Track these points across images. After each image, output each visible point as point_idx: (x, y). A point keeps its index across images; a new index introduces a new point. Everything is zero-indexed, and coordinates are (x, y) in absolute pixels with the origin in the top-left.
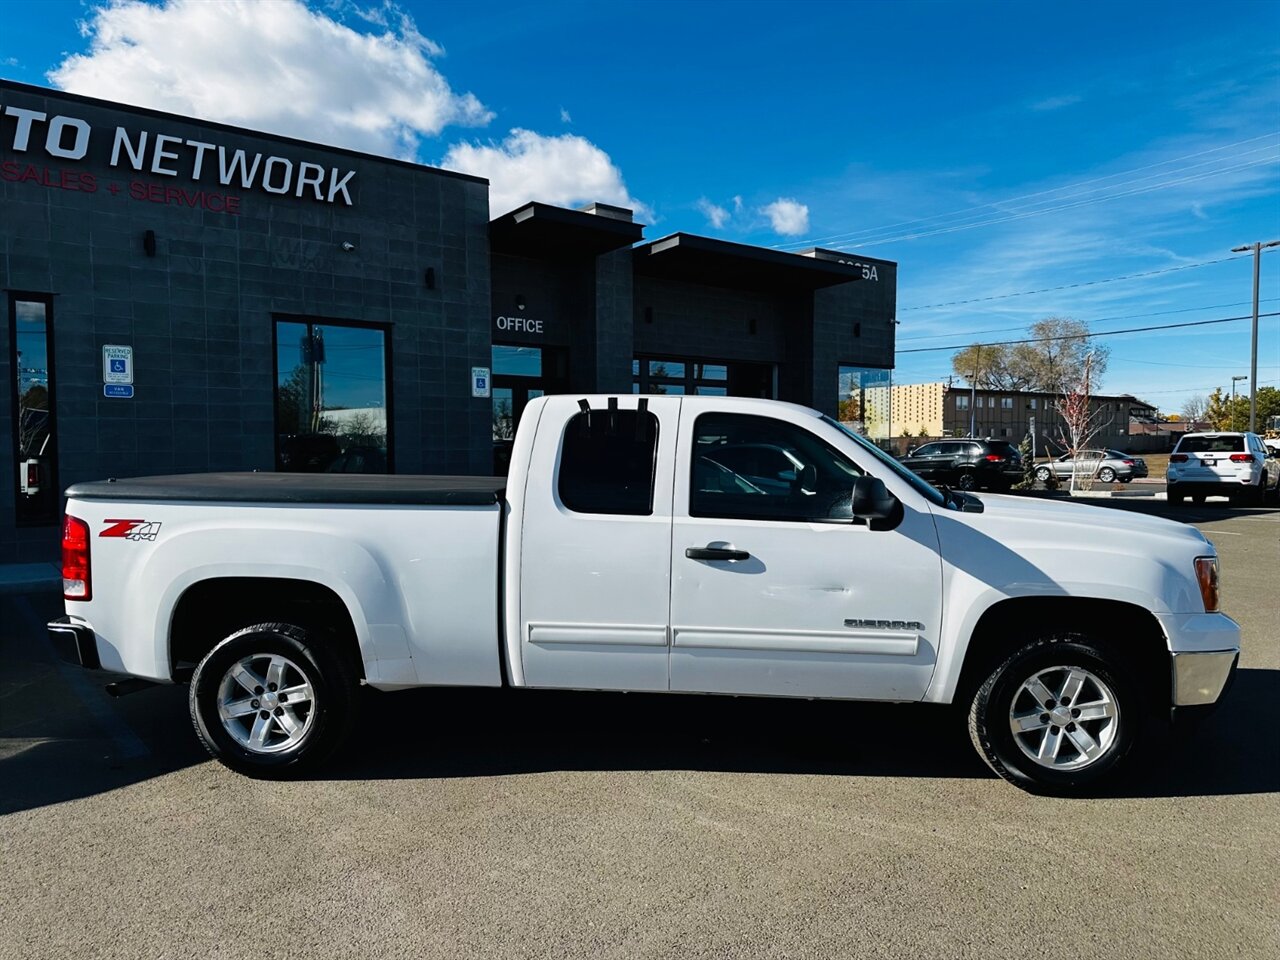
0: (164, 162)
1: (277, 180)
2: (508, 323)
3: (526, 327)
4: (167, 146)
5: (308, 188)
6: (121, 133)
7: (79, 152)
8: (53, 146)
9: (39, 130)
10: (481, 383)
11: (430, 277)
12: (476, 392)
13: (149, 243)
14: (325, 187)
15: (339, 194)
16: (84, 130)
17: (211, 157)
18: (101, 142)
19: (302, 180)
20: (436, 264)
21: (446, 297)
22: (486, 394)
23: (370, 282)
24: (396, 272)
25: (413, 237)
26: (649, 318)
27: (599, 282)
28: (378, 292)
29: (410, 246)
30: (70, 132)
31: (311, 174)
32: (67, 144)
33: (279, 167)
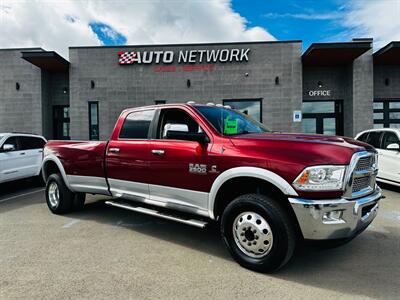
0: (192, 59)
1: (224, 57)
2: (314, 93)
3: (322, 94)
4: (193, 54)
5: (234, 57)
6: (181, 52)
7: (171, 61)
8: (165, 60)
9: (162, 56)
10: (297, 116)
11: (277, 80)
12: (295, 120)
13: (189, 83)
14: (239, 56)
15: (244, 57)
16: (172, 53)
17: (205, 54)
18: (175, 56)
19: (232, 55)
20: (280, 75)
21: (284, 85)
22: (299, 120)
23: (255, 85)
24: (264, 80)
25: (271, 68)
26: (387, 83)
27: (354, 71)
28: (257, 88)
29: (270, 70)
30: (169, 55)
31: (235, 52)
32: (168, 58)
33: (225, 53)
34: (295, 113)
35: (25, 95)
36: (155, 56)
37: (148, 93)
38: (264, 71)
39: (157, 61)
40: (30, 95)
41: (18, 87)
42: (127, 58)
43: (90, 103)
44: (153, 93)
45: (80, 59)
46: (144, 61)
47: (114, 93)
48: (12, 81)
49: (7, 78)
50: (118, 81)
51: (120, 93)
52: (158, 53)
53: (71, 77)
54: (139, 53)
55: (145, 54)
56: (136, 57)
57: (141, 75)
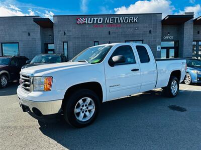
0: (111, 21)
1: (126, 21)
2: (166, 38)
3: (170, 38)
4: (112, 19)
5: (131, 21)
6: (106, 18)
7: (101, 22)
8: (99, 22)
9: (97, 20)
10: (159, 48)
11: (150, 32)
12: (158, 50)
13: (109, 33)
14: (133, 20)
15: (135, 21)
16: (102, 19)
17: (117, 19)
18: (104, 20)
20: (151, 29)
21: (153, 34)
22: (160, 50)
23: (140, 34)
24: (144, 32)
25: (148, 26)
26: (198, 33)
27: (185, 27)
28: (141, 35)
29: (147, 27)
30: (100, 20)
31: (131, 19)
32: (100, 21)
33: (126, 19)
34: (158, 47)
35: (33, 38)
36: (94, 20)
37: (91, 38)
38: (144, 27)
39: (95, 22)
40: (35, 38)
41: (29, 34)
42: (81, 21)
43: (64, 42)
44: (93, 38)
45: (59, 22)
46: (89, 22)
47: (75, 37)
48: (26, 32)
49: (24, 30)
50: (76, 32)
51: (78, 38)
52: (96, 19)
53: (54, 30)
54: (86, 19)
55: (89, 19)
56: (85, 21)
57: (87, 29)
